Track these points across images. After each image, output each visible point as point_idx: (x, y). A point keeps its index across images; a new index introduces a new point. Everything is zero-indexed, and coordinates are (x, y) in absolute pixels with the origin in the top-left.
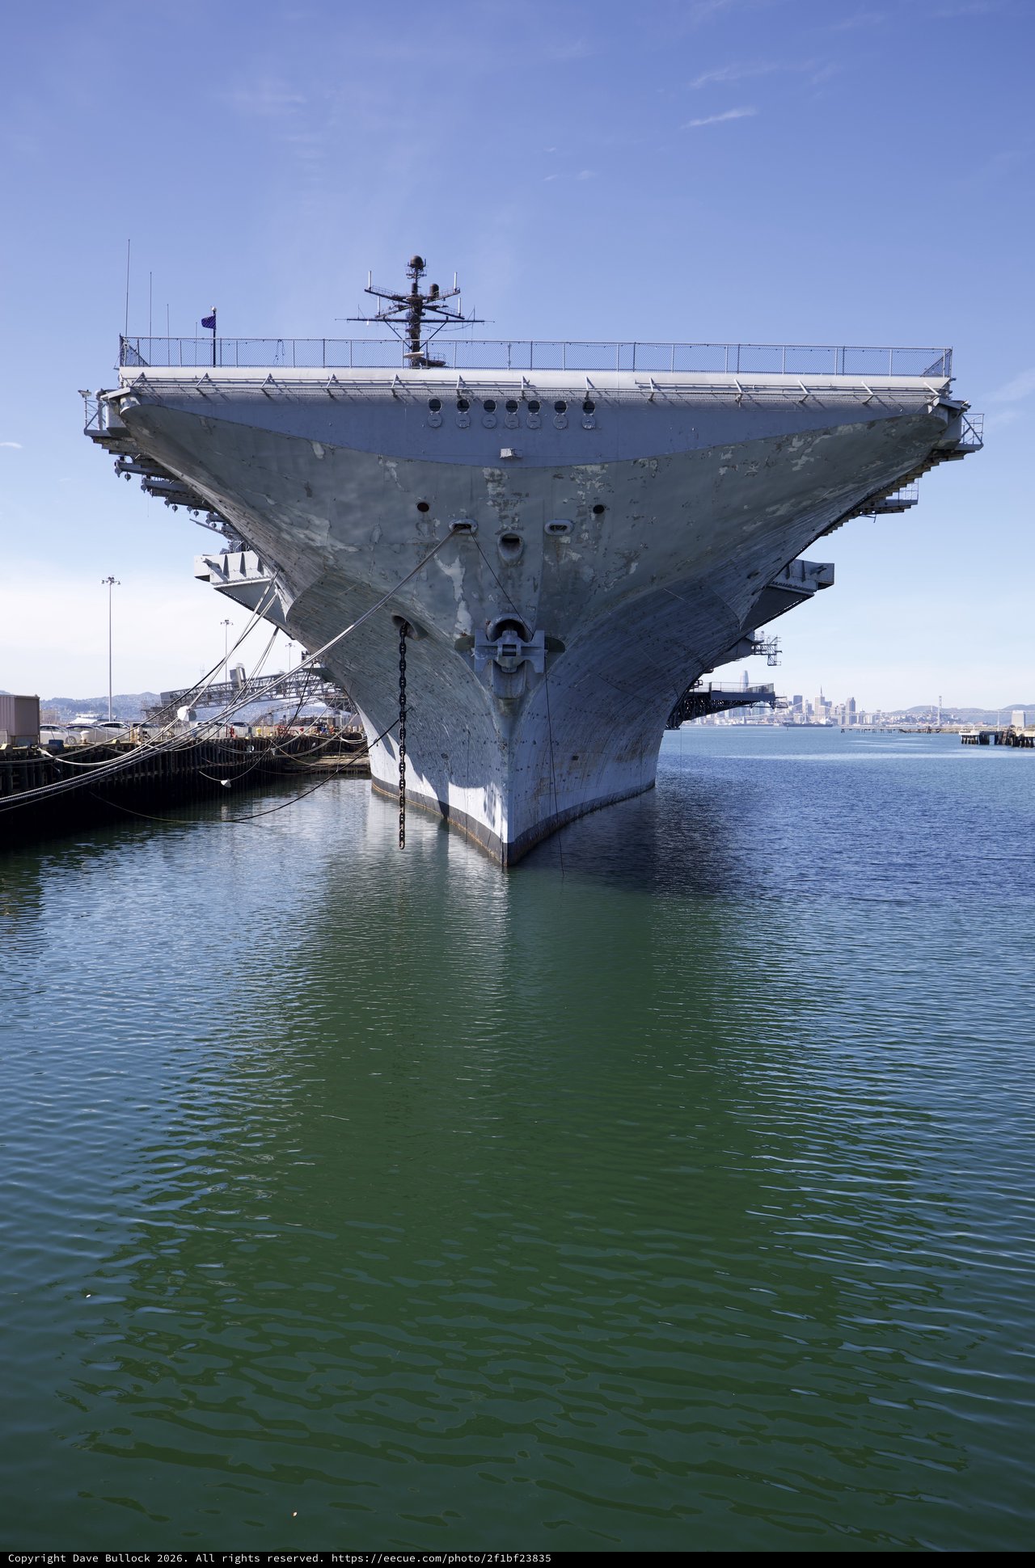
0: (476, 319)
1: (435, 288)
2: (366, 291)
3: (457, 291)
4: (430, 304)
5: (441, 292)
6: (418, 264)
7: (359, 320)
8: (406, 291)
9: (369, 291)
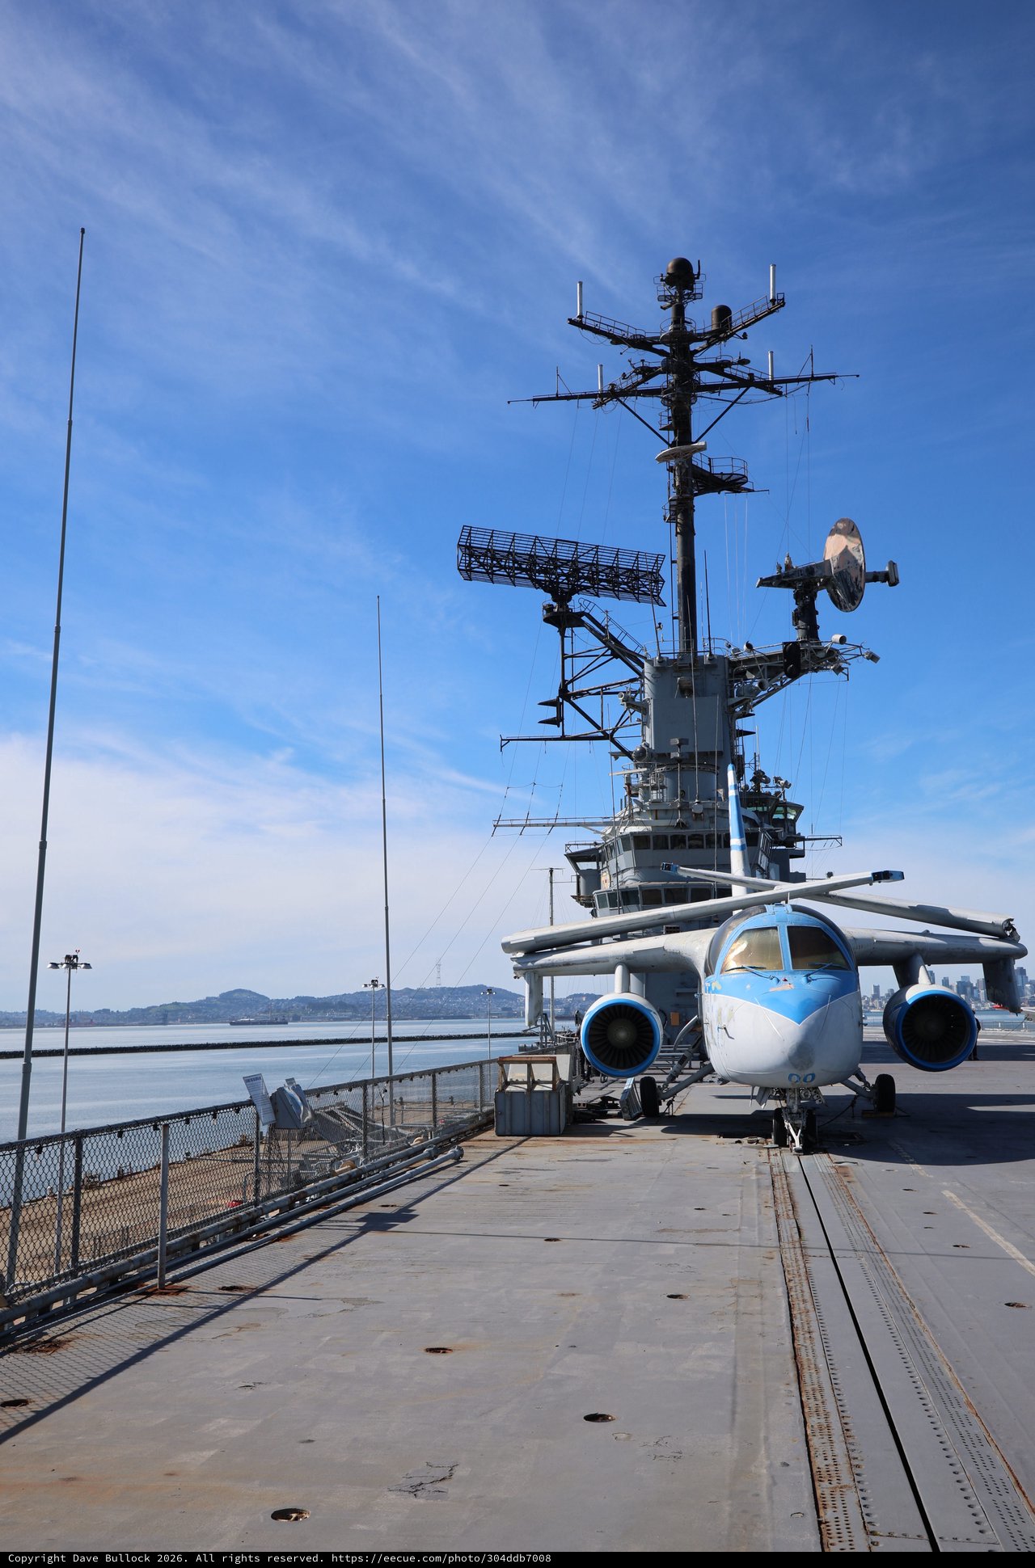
0: (817, 373)
1: (723, 313)
2: (572, 322)
3: (778, 303)
4: (711, 355)
5: (736, 318)
6: (682, 277)
7: (558, 398)
8: (659, 323)
9: (578, 323)
